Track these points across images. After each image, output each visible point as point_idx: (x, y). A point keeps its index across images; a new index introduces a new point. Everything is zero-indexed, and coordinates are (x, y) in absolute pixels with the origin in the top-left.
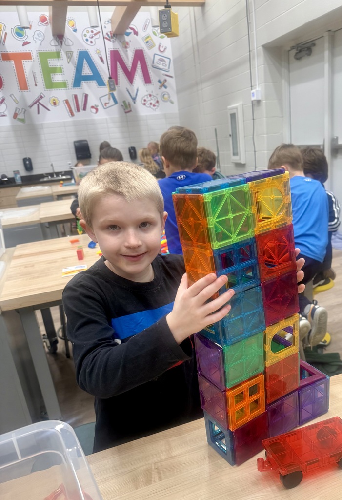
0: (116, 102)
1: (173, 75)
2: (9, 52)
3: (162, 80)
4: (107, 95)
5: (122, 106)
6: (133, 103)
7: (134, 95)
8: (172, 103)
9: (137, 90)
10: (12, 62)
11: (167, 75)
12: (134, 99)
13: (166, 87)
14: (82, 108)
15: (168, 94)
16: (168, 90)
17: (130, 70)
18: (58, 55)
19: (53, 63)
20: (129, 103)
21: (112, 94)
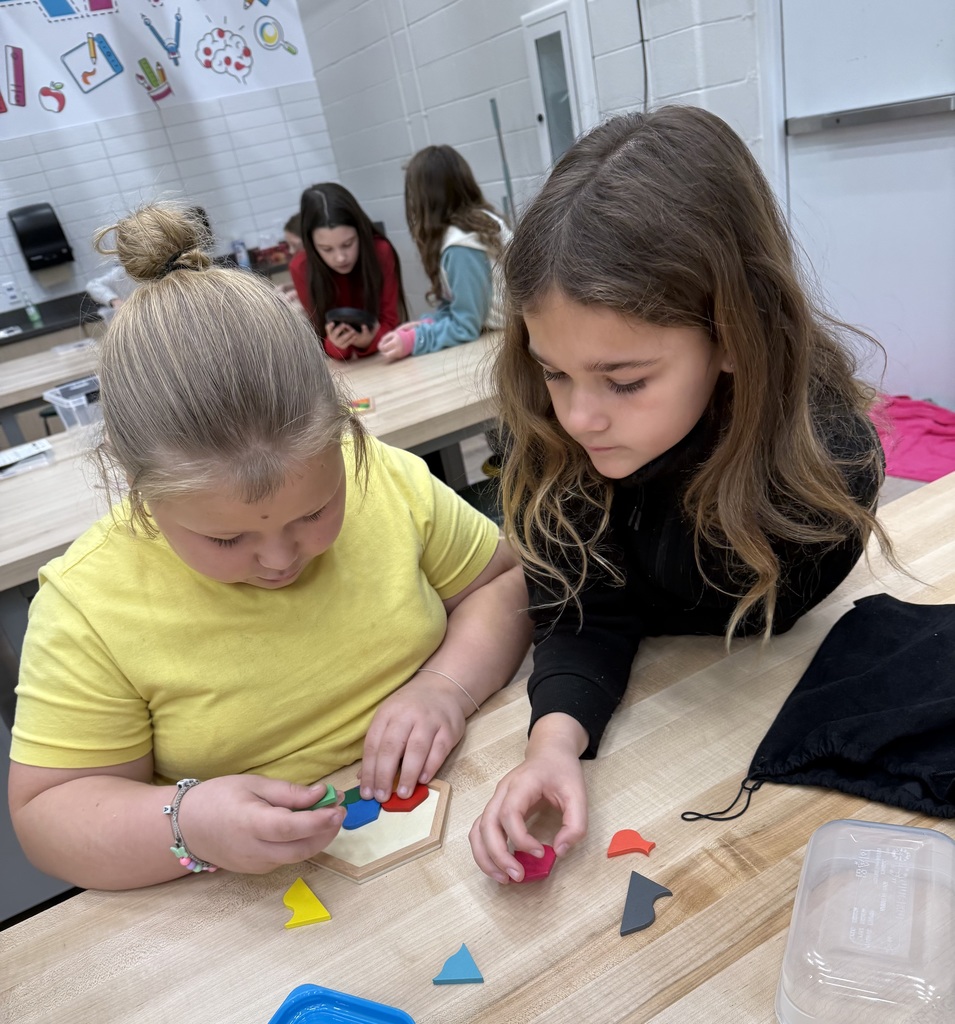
0: (118, 68)
4: (84, 44)
5: (141, 78)
6: (172, 62)
7: (169, 37)
8: (292, 51)
9: (179, 20)
12: (173, 51)
14: (13, 101)
15: (277, 24)
16: (273, 10)
20: (158, 64)
21: (100, 40)
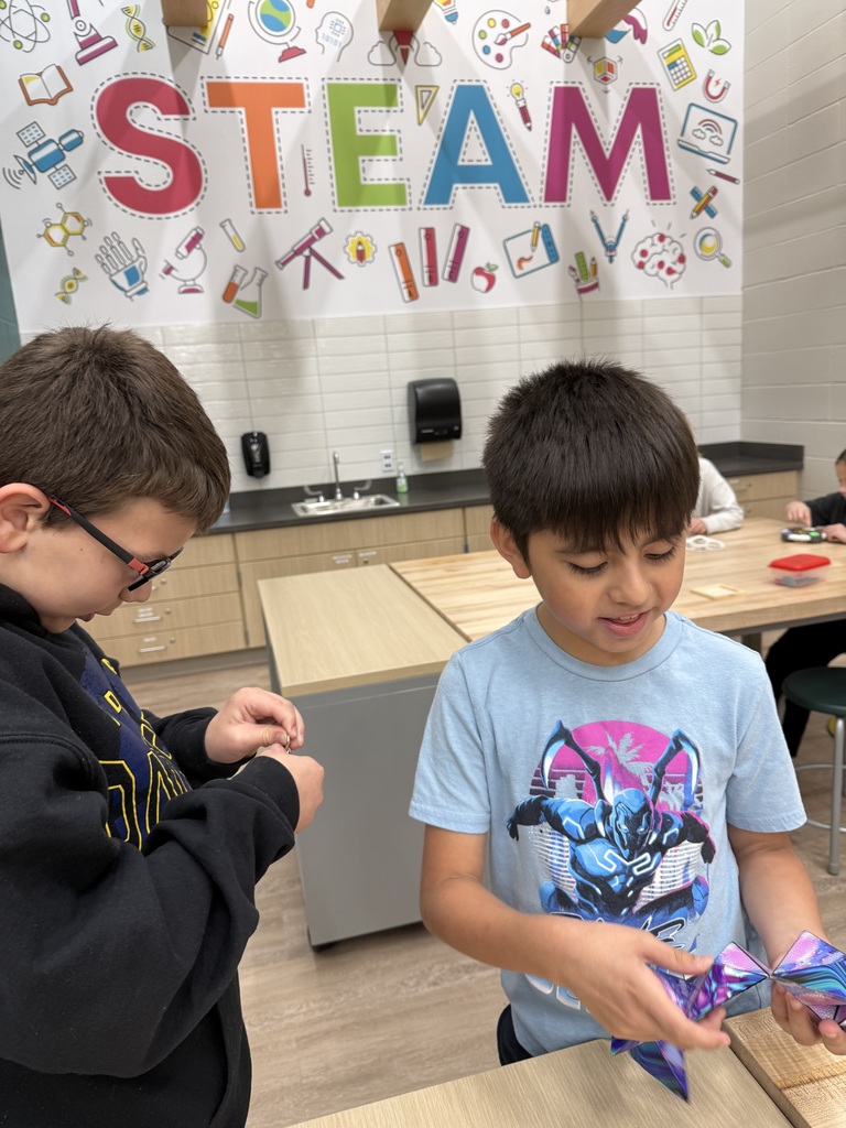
0: (553, 256)
1: (738, 174)
2: (233, 80)
3: (704, 190)
4: (529, 231)
5: (573, 269)
6: (607, 259)
7: (610, 236)
8: (726, 263)
9: (625, 220)
10: (240, 113)
11: (719, 174)
12: (611, 248)
13: (712, 214)
14: (446, 276)
15: (718, 237)
16: (718, 222)
17: (607, 154)
18: (389, 95)
19: (370, 120)
20: (593, 259)
21: (545, 231)
